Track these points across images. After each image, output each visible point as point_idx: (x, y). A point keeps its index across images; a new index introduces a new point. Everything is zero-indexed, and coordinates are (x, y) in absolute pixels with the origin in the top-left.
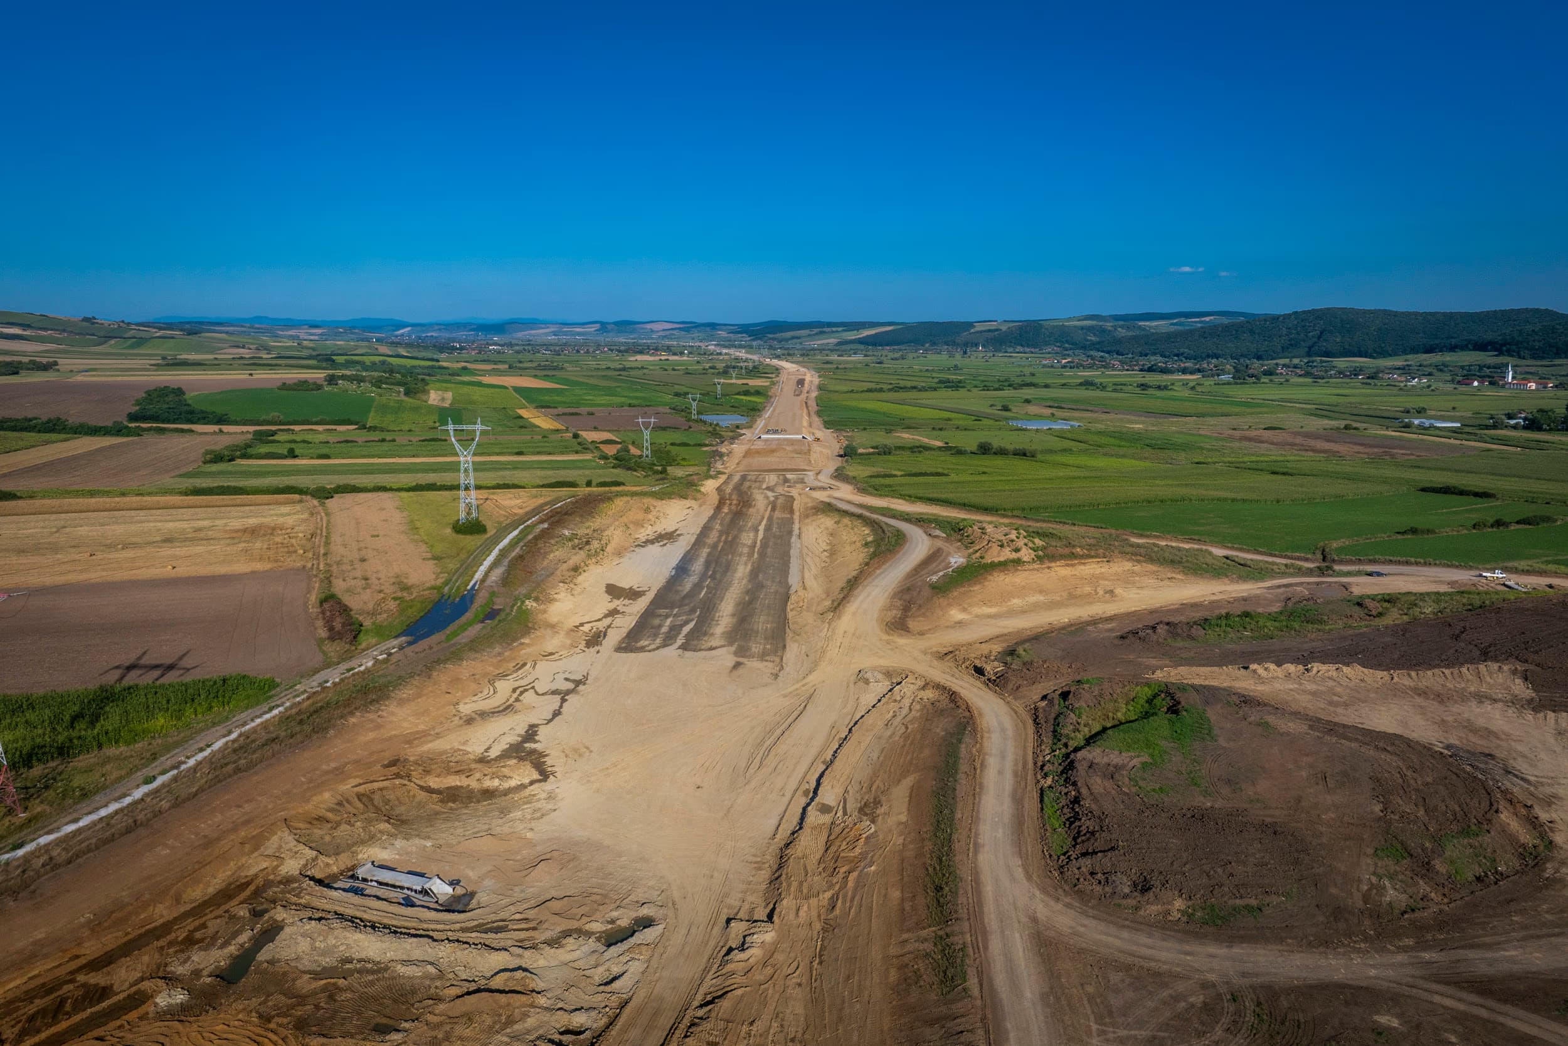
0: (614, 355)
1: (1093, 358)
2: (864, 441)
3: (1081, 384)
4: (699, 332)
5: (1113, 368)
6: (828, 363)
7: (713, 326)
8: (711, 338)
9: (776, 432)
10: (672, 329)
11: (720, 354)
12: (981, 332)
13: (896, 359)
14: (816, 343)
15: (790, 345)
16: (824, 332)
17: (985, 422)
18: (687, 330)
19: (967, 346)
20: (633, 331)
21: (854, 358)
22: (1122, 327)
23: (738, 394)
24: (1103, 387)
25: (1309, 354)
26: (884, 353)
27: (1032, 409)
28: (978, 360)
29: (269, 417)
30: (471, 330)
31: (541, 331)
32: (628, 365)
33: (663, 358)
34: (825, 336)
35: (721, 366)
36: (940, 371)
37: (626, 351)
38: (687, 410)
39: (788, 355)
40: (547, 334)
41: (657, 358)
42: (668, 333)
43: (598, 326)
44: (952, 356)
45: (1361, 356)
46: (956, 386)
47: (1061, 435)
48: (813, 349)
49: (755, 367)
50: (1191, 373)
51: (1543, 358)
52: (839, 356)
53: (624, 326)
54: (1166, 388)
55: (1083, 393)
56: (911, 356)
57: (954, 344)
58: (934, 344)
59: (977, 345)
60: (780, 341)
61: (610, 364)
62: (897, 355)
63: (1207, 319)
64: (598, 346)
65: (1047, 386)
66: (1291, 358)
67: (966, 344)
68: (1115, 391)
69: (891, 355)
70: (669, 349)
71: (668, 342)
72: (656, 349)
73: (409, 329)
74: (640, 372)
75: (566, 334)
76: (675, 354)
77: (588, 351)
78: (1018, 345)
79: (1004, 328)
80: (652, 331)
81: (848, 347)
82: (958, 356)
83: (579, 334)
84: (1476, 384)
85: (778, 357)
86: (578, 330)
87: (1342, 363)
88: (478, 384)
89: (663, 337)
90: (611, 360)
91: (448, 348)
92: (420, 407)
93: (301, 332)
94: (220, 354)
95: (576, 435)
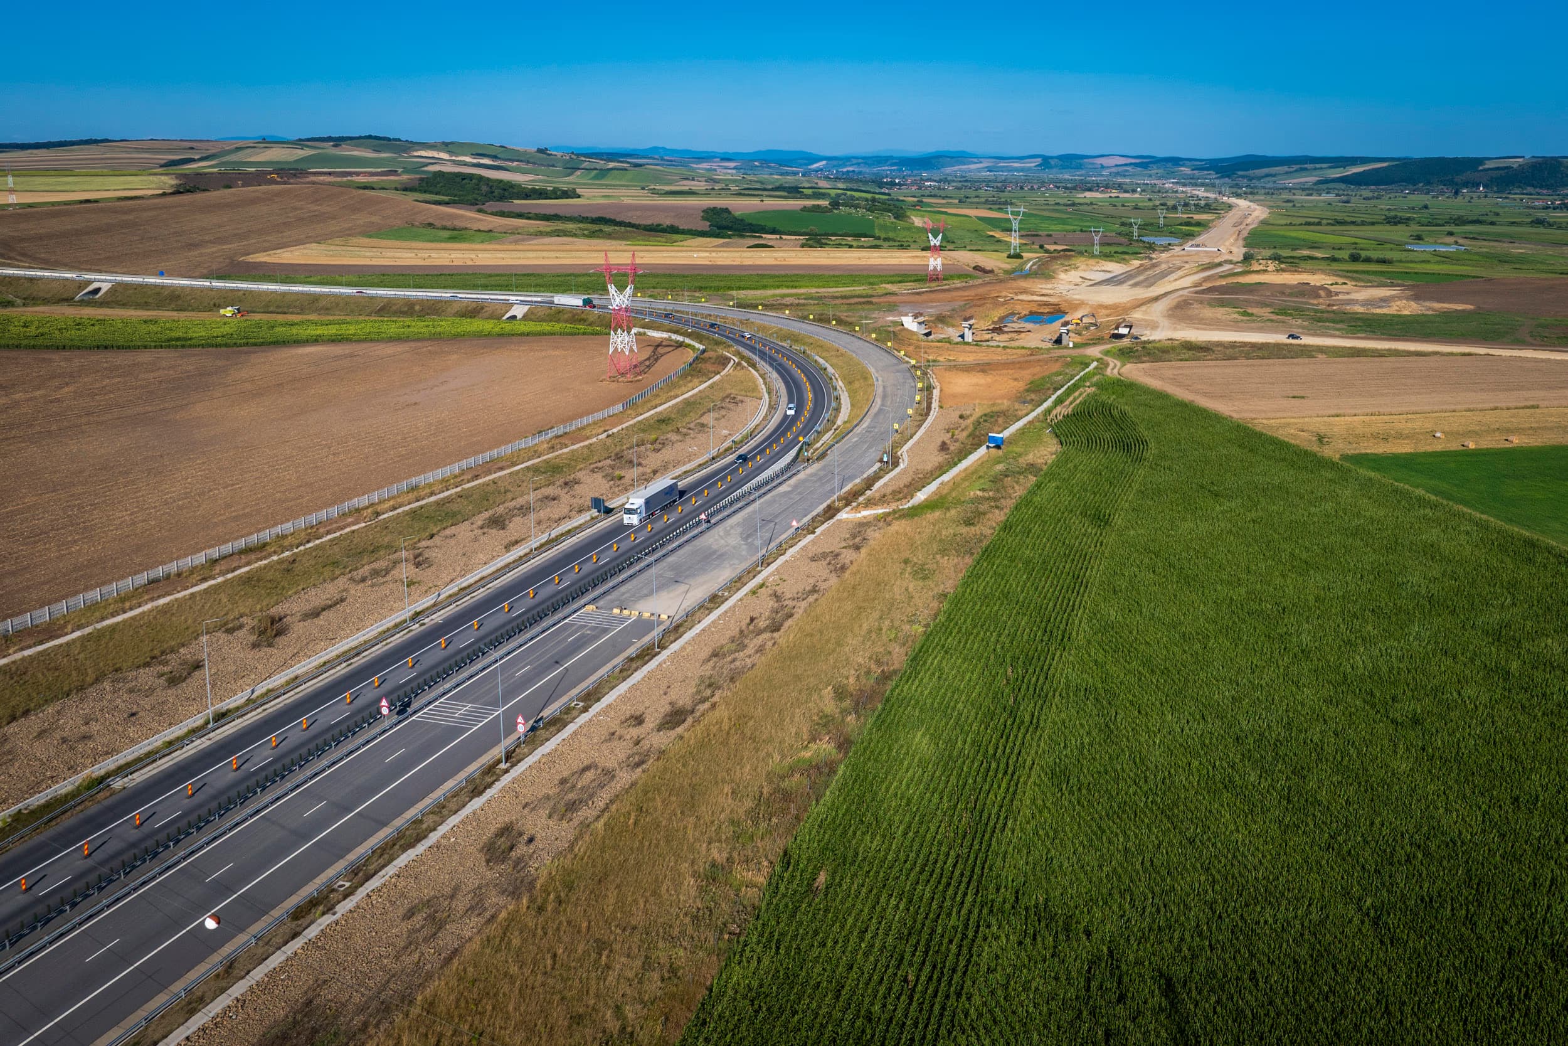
0: (1061, 192)
4: (1158, 168)
6: (1289, 201)
7: (1176, 161)
8: (1170, 175)
10: (1126, 165)
11: (1176, 192)
14: (1289, 182)
15: (1255, 183)
16: (1306, 169)
17: (1386, 246)
18: (1144, 166)
19: (1466, 186)
20: (1080, 167)
21: (1324, 198)
23: (1181, 224)
26: (1358, 192)
30: (892, 165)
31: (973, 167)
32: (1077, 201)
33: (1113, 195)
34: (1303, 173)
35: (1172, 202)
37: (1074, 188)
38: (1129, 235)
39: (1251, 193)
40: (979, 170)
41: (1107, 195)
42: (1120, 169)
43: (1039, 160)
44: (1436, 196)
48: (1281, 188)
49: (1207, 205)
52: (1308, 195)
53: (1069, 161)
56: (1389, 193)
58: (1429, 183)
59: (1478, 186)
60: (1251, 179)
61: (1058, 201)
62: (1372, 195)
64: (1043, 183)
67: (1463, 183)
68: (1559, 228)
70: (1120, 187)
71: (1120, 180)
72: (1107, 187)
73: (824, 162)
74: (1089, 208)
75: (1002, 169)
76: (1126, 192)
77: (1032, 188)
78: (1529, 185)
80: (1102, 167)
81: (1323, 186)
82: (1444, 196)
83: (1018, 169)
85: (1238, 195)
86: (1015, 165)
88: (945, 213)
89: (1118, 174)
90: (1062, 196)
91: (886, 183)
92: (911, 228)
93: (714, 166)
94: (685, 186)
95: (1041, 247)
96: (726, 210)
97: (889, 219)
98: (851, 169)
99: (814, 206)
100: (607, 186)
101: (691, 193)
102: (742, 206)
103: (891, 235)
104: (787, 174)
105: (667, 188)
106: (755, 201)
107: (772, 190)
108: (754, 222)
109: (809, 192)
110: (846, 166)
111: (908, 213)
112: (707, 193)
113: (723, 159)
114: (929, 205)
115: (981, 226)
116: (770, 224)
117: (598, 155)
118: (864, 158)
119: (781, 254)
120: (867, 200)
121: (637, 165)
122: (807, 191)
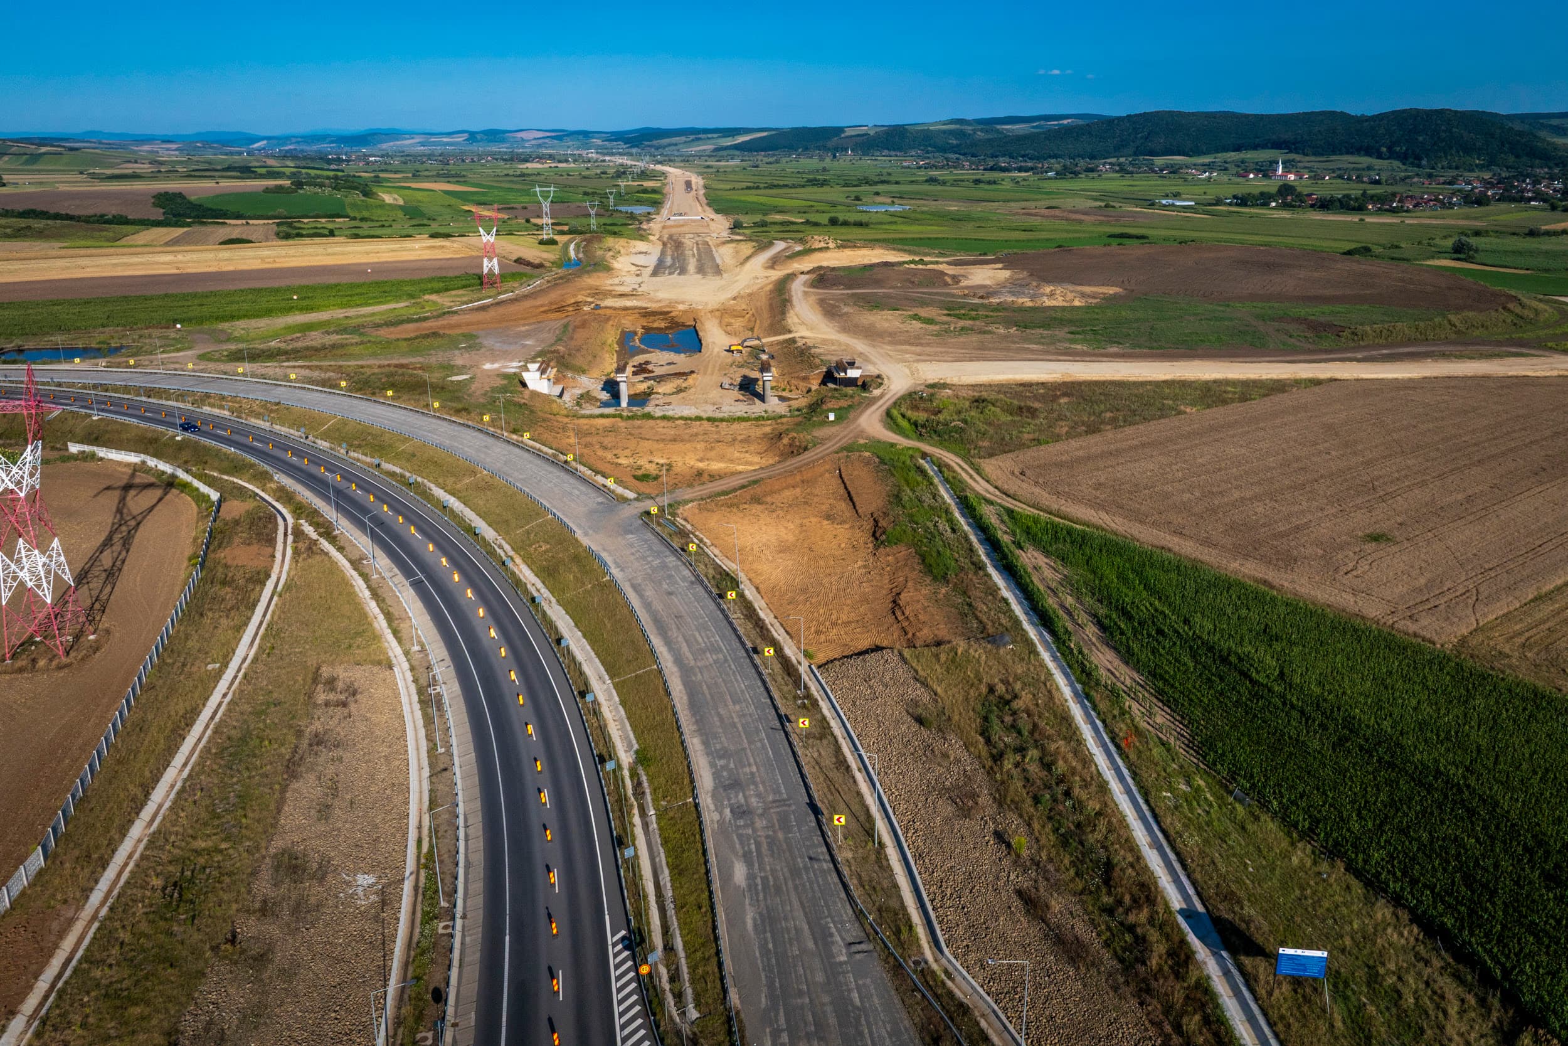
0: (501, 163)
1: (947, 159)
2: (746, 220)
3: (926, 181)
4: (574, 140)
5: (963, 168)
6: (708, 167)
7: (586, 134)
8: (588, 146)
9: (681, 215)
10: (543, 138)
11: (605, 161)
12: (851, 136)
13: (770, 163)
14: (693, 150)
15: (667, 151)
16: (699, 139)
17: (839, 208)
18: (559, 138)
19: (837, 150)
20: (503, 141)
21: (732, 163)
22: (981, 130)
23: (639, 192)
24: (944, 183)
25: (1135, 154)
26: (760, 158)
27: (879, 199)
28: (847, 163)
29: (276, 213)
30: (332, 142)
31: (408, 142)
32: (523, 171)
33: (551, 165)
34: (700, 142)
35: (611, 171)
36: (810, 173)
37: (511, 159)
39: (669, 161)
40: (417, 145)
41: (546, 166)
42: (540, 141)
43: (465, 135)
44: (822, 159)
45: (1179, 155)
46: (823, 183)
47: (893, 215)
48: (691, 156)
49: (642, 172)
50: (1026, 171)
51: (1322, 155)
52: (717, 161)
53: (493, 135)
54: (995, 182)
55: (927, 187)
56: (784, 160)
57: (825, 149)
58: (806, 149)
59: (846, 150)
60: (658, 148)
61: (504, 172)
62: (771, 160)
63: (1065, 122)
64: (480, 156)
65: (897, 183)
66: (1118, 157)
67: (836, 149)
68: (952, 185)
69: (766, 160)
70: (552, 158)
71: (547, 151)
72: (540, 158)
73: (265, 142)
74: (540, 177)
75: (435, 144)
76: (560, 162)
77: (473, 161)
78: (885, 149)
79: (872, 133)
80: (524, 140)
81: (725, 153)
82: (828, 160)
83: (448, 144)
84: (1252, 176)
85: (660, 163)
86: (445, 140)
87: (1159, 161)
88: (409, 188)
89: (539, 146)
90: (503, 168)
91: (333, 159)
92: (383, 205)
93: (155, 148)
94: (128, 169)
95: (528, 221)
96: (180, 195)
97: (356, 196)
98: (292, 147)
99: (276, 186)
100: (39, 171)
101: (135, 176)
102: (198, 189)
103: (365, 214)
104: (232, 154)
105: (109, 172)
106: (208, 184)
107: (223, 170)
108: (215, 207)
109: (263, 171)
110: (286, 145)
111: (375, 190)
112: (154, 177)
113: (164, 142)
114: (387, 180)
115: (453, 201)
116: (232, 208)
117: (29, 140)
118: (302, 137)
119: (266, 253)
120: (328, 178)
121: (72, 149)
122: (260, 171)
